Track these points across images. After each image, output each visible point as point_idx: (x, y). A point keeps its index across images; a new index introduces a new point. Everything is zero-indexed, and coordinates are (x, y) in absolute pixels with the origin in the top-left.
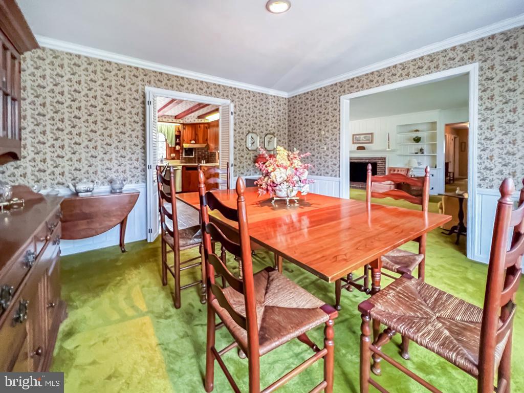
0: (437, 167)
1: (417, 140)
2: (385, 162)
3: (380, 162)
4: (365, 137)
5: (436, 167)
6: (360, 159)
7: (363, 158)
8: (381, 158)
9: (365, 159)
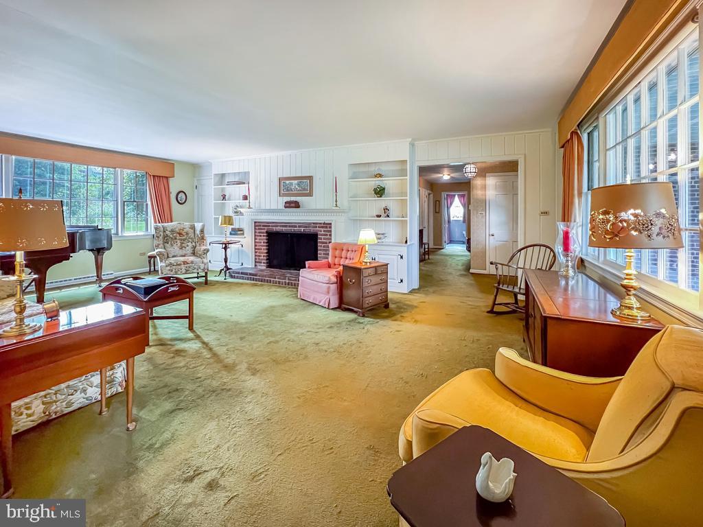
0: (408, 243)
1: (380, 192)
2: (331, 231)
3: (321, 231)
4: (298, 184)
5: (406, 242)
6: (290, 227)
7: (296, 223)
8: (324, 223)
9: (299, 227)
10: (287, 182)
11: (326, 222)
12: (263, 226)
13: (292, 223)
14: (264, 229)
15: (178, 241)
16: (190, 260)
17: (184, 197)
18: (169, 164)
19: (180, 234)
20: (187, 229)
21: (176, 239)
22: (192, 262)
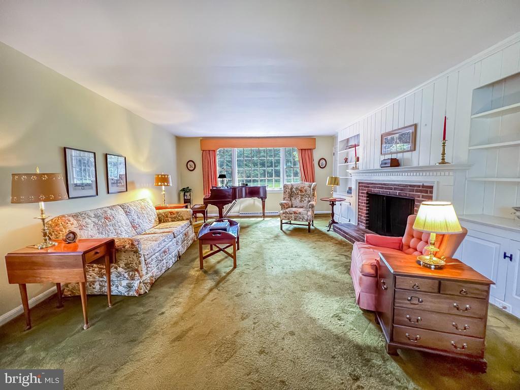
3: (419, 197)
6: (386, 188)
7: (392, 185)
8: (423, 186)
9: (395, 189)
10: (389, 137)
11: (425, 184)
12: (365, 187)
13: (388, 184)
14: (365, 190)
15: (300, 196)
16: (299, 211)
17: (324, 162)
18: (312, 139)
19: (301, 191)
20: (306, 187)
21: (298, 194)
22: (300, 213)
